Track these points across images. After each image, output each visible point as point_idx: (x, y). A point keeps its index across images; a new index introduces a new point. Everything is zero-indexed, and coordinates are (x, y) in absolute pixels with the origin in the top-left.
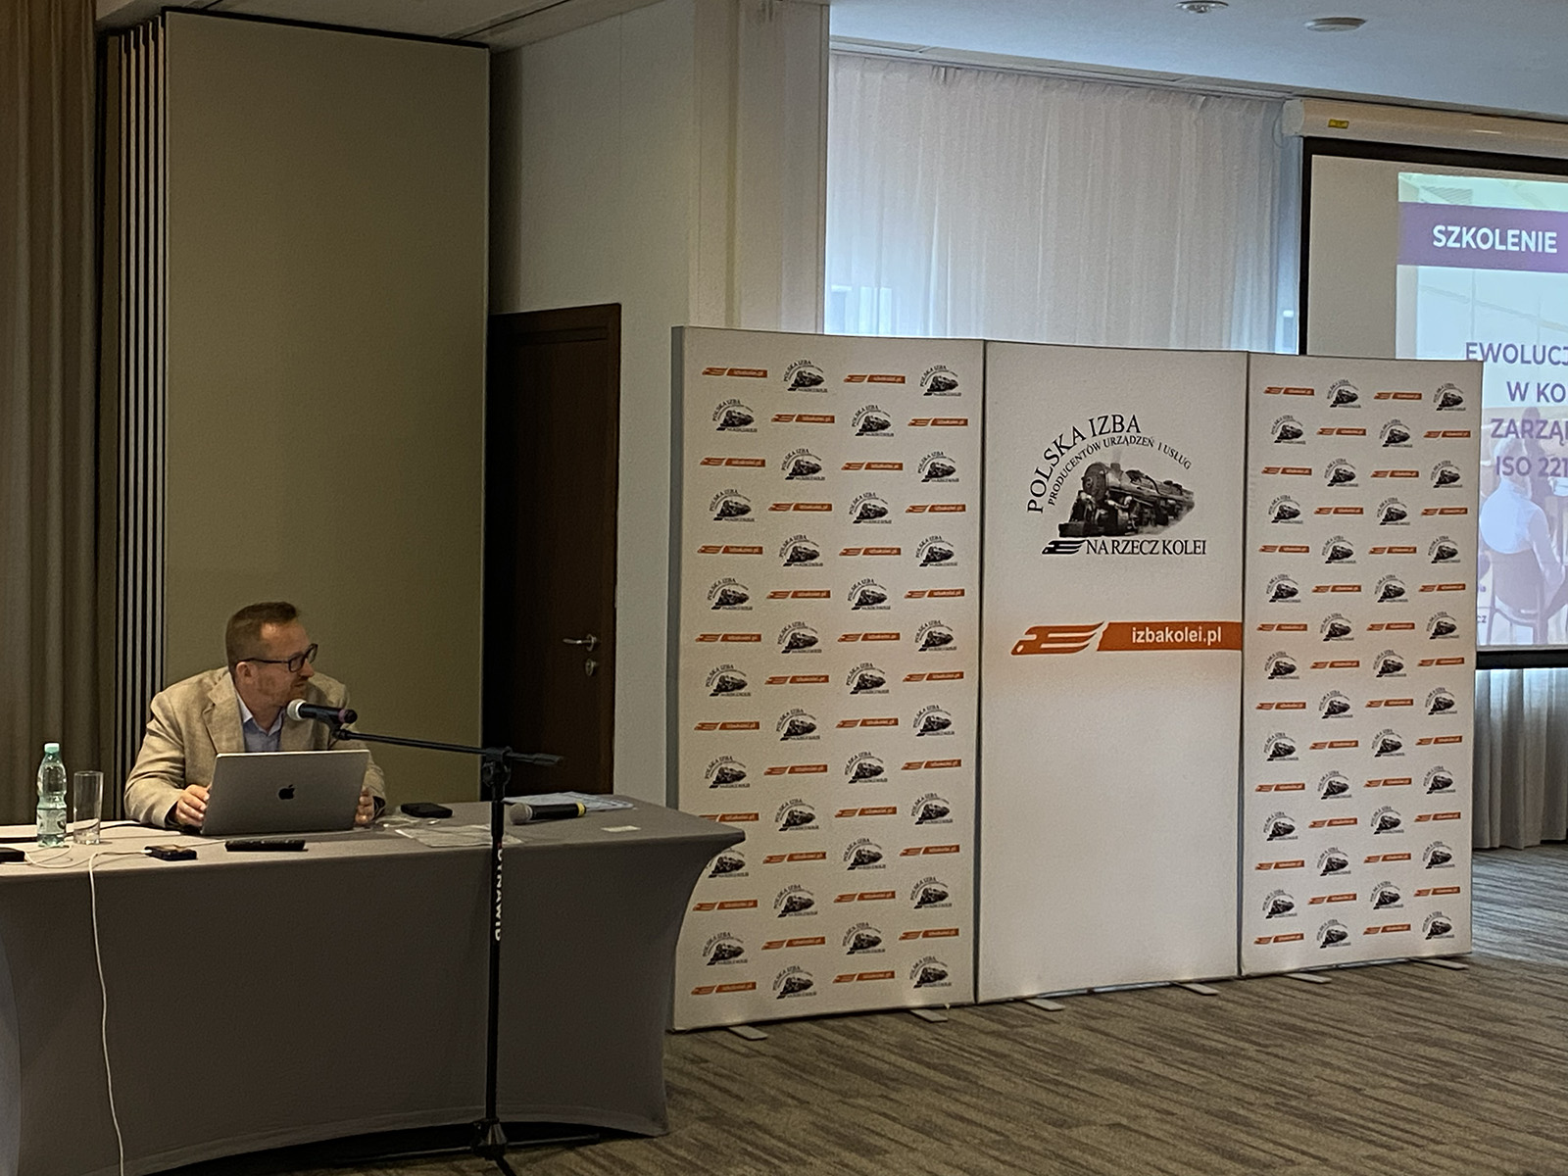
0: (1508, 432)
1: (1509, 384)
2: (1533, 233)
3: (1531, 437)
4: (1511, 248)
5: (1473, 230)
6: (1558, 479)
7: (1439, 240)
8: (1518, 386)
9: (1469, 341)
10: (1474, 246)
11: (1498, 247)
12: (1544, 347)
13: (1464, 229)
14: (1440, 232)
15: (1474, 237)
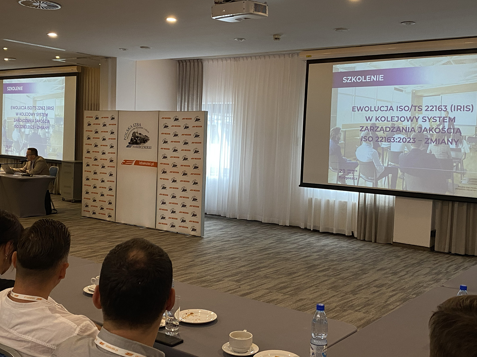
0: (365, 130)
1: (366, 117)
2: (375, 76)
3: (373, 131)
4: (367, 80)
5: (356, 77)
6: (383, 143)
7: (345, 81)
8: (369, 117)
9: (354, 106)
10: (355, 81)
11: (363, 81)
12: (378, 107)
13: (353, 77)
14: (345, 79)
15: (356, 79)
